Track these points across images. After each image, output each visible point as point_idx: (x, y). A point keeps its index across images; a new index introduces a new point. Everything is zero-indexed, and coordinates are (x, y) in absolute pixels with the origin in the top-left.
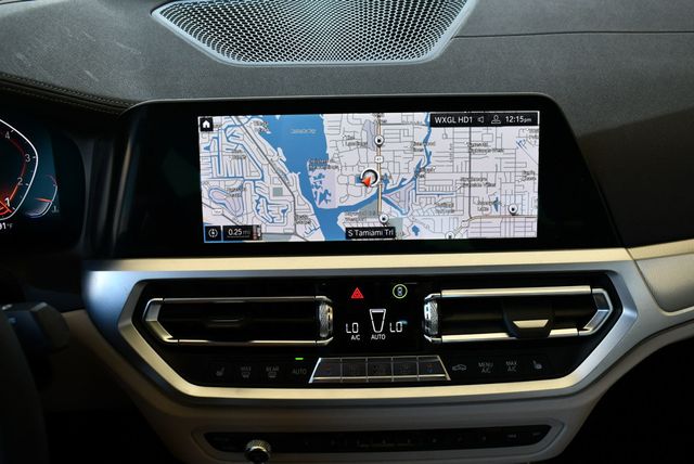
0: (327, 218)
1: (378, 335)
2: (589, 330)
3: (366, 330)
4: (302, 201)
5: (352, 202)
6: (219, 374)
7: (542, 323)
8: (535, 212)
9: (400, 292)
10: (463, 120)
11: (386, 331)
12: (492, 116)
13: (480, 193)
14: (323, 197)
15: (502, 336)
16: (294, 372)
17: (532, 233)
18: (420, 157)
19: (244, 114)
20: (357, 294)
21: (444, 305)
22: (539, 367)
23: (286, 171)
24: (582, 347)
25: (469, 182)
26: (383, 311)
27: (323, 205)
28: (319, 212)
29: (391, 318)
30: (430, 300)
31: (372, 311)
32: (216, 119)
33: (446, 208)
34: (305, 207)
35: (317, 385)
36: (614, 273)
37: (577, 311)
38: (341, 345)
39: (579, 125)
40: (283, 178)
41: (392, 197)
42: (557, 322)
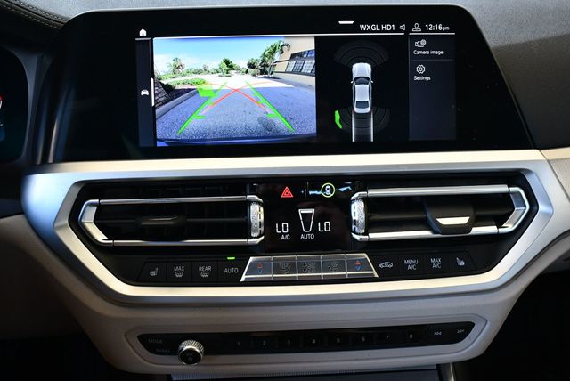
1: (308, 235)
2: (509, 227)
3: (295, 230)
6: (153, 274)
7: (464, 220)
9: (328, 191)
11: (315, 230)
15: (426, 233)
16: (226, 271)
20: (287, 193)
21: (371, 204)
22: (462, 263)
24: (501, 245)
26: (312, 211)
29: (320, 218)
30: (357, 199)
31: (302, 211)
35: (248, 283)
36: (529, 172)
37: (497, 208)
38: (272, 245)
39: (494, 36)
42: (477, 221)
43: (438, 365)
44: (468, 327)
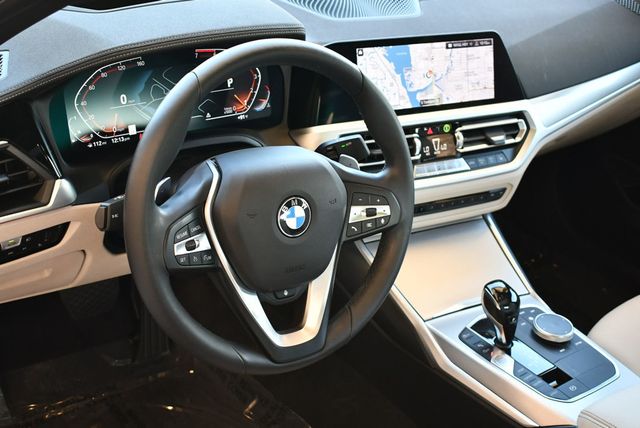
0: (412, 95)
1: (437, 152)
2: (518, 139)
3: (432, 150)
4: (402, 88)
5: (422, 88)
8: (493, 86)
10: (464, 44)
11: (440, 149)
12: (474, 43)
13: (472, 79)
14: (410, 85)
15: (484, 146)
17: (492, 96)
18: (448, 63)
19: (377, 46)
20: (430, 132)
21: (465, 133)
22: (501, 159)
23: (394, 72)
24: (517, 147)
25: (467, 74)
26: (439, 139)
27: (411, 90)
28: (409, 93)
29: (441, 143)
30: (458, 131)
31: (434, 140)
32: (365, 49)
33: (459, 88)
34: (403, 91)
36: (525, 111)
37: (512, 130)
38: (424, 159)
39: (508, 42)
40: (393, 77)
41: (437, 83)
42: (508, 137)
43: (483, 215)
44: (504, 190)
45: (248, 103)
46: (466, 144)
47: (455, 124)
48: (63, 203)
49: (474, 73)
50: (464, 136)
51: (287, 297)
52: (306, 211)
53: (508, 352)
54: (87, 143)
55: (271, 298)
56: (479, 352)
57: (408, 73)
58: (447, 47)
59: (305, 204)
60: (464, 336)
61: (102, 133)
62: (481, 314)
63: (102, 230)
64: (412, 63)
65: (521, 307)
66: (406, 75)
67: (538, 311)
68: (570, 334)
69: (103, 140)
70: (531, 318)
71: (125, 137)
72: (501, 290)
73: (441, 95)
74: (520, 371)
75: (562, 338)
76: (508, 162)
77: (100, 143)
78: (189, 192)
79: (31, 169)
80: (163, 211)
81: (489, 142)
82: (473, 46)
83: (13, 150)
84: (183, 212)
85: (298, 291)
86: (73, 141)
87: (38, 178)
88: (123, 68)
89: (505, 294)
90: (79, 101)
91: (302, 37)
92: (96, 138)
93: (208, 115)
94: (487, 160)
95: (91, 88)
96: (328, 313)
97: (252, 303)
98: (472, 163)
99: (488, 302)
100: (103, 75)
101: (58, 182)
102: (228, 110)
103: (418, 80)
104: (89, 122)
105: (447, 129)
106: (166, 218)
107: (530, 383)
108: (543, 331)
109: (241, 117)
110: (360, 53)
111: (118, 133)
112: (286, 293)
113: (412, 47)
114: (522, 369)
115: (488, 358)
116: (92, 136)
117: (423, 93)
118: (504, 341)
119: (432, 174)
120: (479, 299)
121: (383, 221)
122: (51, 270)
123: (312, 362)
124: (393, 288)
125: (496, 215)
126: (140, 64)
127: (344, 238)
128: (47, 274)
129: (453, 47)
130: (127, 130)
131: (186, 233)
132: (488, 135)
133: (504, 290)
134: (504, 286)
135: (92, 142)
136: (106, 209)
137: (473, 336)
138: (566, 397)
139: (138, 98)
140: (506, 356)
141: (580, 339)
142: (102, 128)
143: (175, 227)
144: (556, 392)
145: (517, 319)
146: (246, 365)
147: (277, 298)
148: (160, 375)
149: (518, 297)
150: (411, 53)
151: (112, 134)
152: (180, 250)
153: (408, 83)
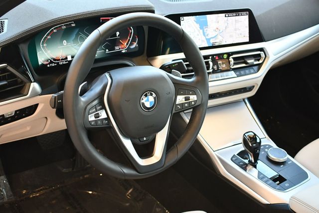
0: (208, 40)
1: (221, 68)
2: (261, 62)
3: (218, 67)
4: (203, 36)
5: (213, 36)
7: (253, 61)
8: (248, 35)
10: (234, 15)
12: (239, 14)
13: (238, 32)
14: (207, 35)
15: (244, 65)
17: (248, 41)
18: (226, 24)
19: (191, 16)
20: (217, 58)
21: (234, 59)
22: (252, 71)
23: (199, 29)
24: (260, 66)
25: (236, 30)
27: (207, 37)
28: (206, 39)
29: (222, 64)
30: (231, 58)
31: (219, 62)
32: (184, 17)
33: (231, 36)
34: (204, 38)
36: (264, 48)
37: (257, 57)
38: (214, 72)
40: (199, 31)
41: (221, 34)
42: (255, 60)
44: (253, 87)
45: (127, 44)
46: (235, 64)
47: (229, 54)
48: (35, 94)
49: (239, 28)
50: (234, 60)
51: (145, 141)
52: (155, 98)
53: (255, 167)
54: (47, 65)
55: (137, 141)
56: (241, 167)
57: (206, 29)
58: (226, 16)
59: (154, 95)
60: (234, 159)
61: (54, 60)
62: (242, 148)
63: (53, 108)
64: (208, 24)
65: (262, 144)
66: (205, 30)
67: (270, 146)
68: (286, 158)
69: (55, 63)
70: (266, 150)
71: (66, 61)
72: (252, 136)
73: (223, 40)
74: (261, 176)
75: (282, 160)
76: (256, 73)
77: (53, 65)
78: (96, 89)
79: (19, 78)
80: (83, 99)
81: (246, 63)
82: (239, 15)
83: (9, 68)
84: (93, 99)
85: (151, 138)
86: (40, 63)
87: (22, 82)
88: (64, 27)
89: (254, 138)
90: (43, 44)
91: (153, 12)
92: (51, 62)
93: (107, 50)
94: (245, 72)
95: (49, 37)
96: (166, 149)
97: (128, 144)
98: (238, 73)
99: (245, 142)
100: (55, 31)
101: (32, 84)
102: (117, 48)
103: (211, 33)
104: (48, 54)
105: (225, 56)
106: (84, 103)
107: (266, 182)
108: (272, 157)
109: (123, 51)
110: (182, 19)
111: (62, 59)
112: (145, 139)
113: (208, 16)
114: (262, 175)
115: (245, 169)
116: (49, 61)
117: (214, 39)
118: (253, 161)
119: (218, 79)
120: (241, 141)
121: (193, 103)
122: (30, 127)
123: (157, 173)
124: (199, 135)
125: (250, 99)
126: (73, 25)
127: (174, 112)
128: (28, 129)
129: (228, 16)
130: (66, 58)
131: (94, 110)
132: (246, 60)
133: (253, 136)
134: (253, 134)
135: (49, 64)
136: (55, 98)
137: (238, 159)
138: (284, 189)
139: (72, 42)
140: (254, 169)
141: (291, 160)
142: (54, 57)
143: (89, 107)
144: (278, 187)
145: (259, 150)
146: (125, 174)
147: (140, 141)
148: (85, 176)
149: (260, 139)
150: (208, 19)
151: (59, 60)
152: (92, 118)
153: (206, 34)
